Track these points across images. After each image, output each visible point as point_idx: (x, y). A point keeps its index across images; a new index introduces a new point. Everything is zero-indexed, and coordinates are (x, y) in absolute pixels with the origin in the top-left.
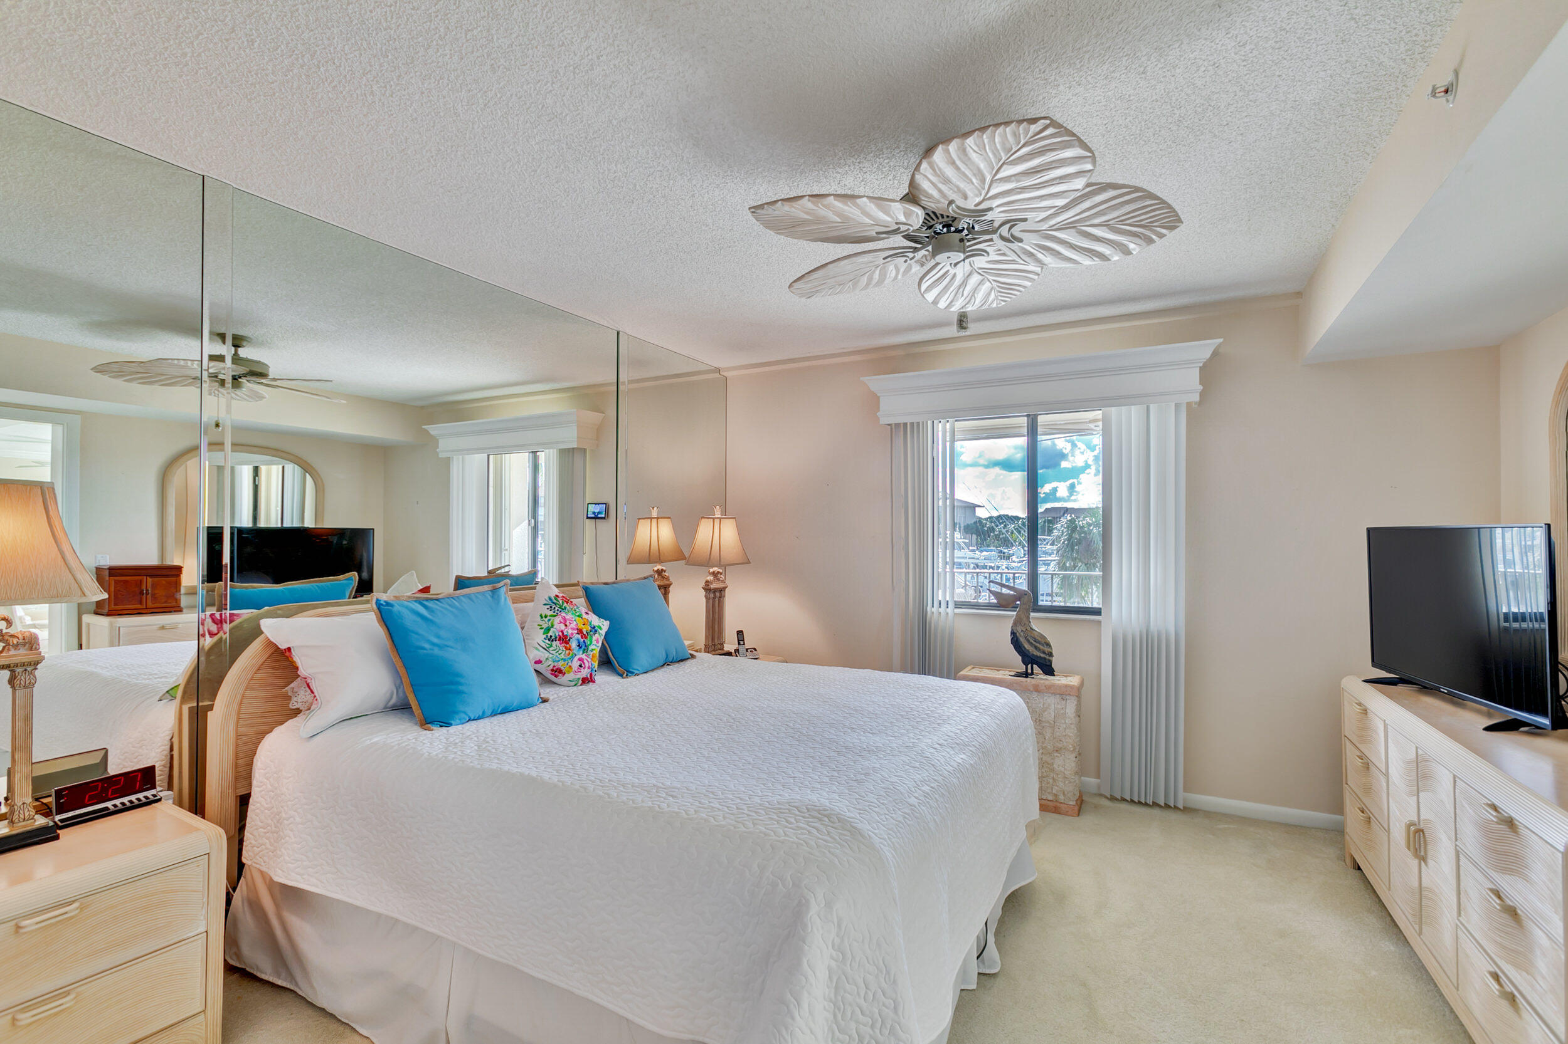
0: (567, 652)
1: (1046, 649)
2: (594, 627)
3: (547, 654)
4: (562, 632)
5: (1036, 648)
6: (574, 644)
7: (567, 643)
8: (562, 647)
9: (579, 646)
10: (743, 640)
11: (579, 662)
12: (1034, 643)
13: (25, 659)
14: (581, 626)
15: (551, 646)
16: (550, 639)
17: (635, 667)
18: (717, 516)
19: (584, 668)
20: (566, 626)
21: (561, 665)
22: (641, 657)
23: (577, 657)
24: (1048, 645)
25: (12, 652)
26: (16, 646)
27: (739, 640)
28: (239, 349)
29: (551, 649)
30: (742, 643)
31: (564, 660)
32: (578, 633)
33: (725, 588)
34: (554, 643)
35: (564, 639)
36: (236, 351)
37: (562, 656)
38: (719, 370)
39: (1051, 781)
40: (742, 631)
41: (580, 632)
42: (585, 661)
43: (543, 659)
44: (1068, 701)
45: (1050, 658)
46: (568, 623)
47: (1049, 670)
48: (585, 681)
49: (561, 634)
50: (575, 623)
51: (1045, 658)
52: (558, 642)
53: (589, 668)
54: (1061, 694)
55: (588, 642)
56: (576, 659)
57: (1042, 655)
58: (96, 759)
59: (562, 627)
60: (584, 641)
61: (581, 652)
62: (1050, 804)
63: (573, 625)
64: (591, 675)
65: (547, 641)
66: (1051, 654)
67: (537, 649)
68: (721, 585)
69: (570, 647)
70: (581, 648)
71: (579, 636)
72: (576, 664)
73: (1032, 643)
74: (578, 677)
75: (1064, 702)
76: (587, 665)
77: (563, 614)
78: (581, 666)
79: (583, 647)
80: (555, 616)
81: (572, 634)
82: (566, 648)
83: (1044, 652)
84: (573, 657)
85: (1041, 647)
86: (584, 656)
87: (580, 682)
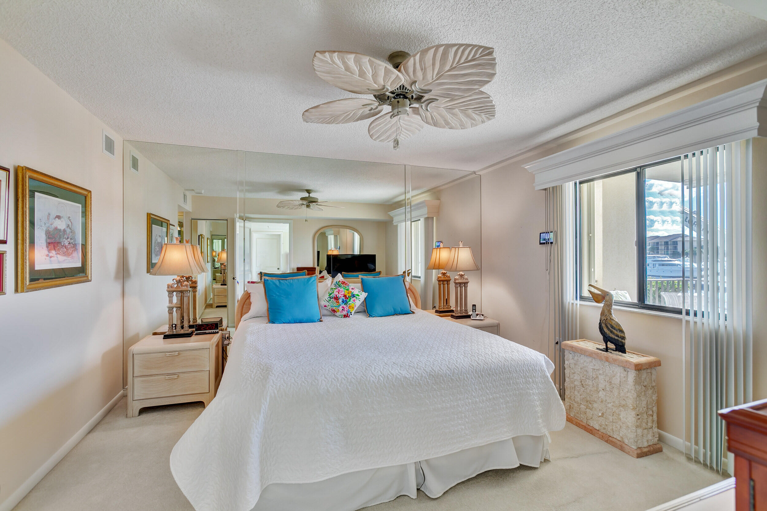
0: (337, 303)
1: (620, 334)
2: (354, 295)
3: (328, 304)
4: (336, 295)
5: (611, 332)
6: (340, 301)
7: (337, 300)
8: (335, 301)
9: (343, 302)
10: (475, 310)
11: (342, 308)
12: (610, 328)
13: (185, 289)
14: (346, 294)
15: (330, 300)
16: (330, 298)
17: (373, 313)
18: (460, 246)
19: (345, 311)
20: (339, 293)
21: (334, 308)
22: (378, 309)
23: (342, 306)
24: (622, 331)
25: (183, 287)
26: (184, 286)
27: (473, 310)
28: (310, 194)
29: (330, 301)
30: (474, 311)
31: (336, 307)
32: (344, 297)
33: (467, 283)
34: (332, 300)
35: (336, 298)
36: (309, 195)
37: (335, 305)
38: (475, 173)
39: (619, 427)
40: (475, 305)
41: (345, 296)
42: (345, 308)
43: (327, 305)
44: (629, 373)
45: (623, 341)
46: (340, 292)
47: (621, 348)
48: (345, 316)
49: (335, 296)
50: (344, 292)
51: (618, 340)
52: (333, 299)
53: (347, 311)
54: (624, 367)
55: (348, 300)
56: (341, 307)
57: (616, 338)
58: (219, 320)
59: (337, 293)
60: (346, 300)
61: (344, 304)
62: (618, 443)
63: (342, 293)
64: (347, 314)
65: (329, 298)
66: (624, 338)
67: (324, 301)
68: (464, 281)
69: (339, 302)
70: (344, 302)
71: (344, 298)
72: (341, 309)
73: (609, 328)
74: (342, 314)
75: (626, 373)
76: (346, 309)
77: (339, 288)
78: (343, 310)
79: (345, 302)
80: (335, 289)
81: (341, 297)
82: (337, 302)
83: (618, 336)
84: (339, 306)
85: (615, 332)
86: (345, 306)
87: (343, 316)
